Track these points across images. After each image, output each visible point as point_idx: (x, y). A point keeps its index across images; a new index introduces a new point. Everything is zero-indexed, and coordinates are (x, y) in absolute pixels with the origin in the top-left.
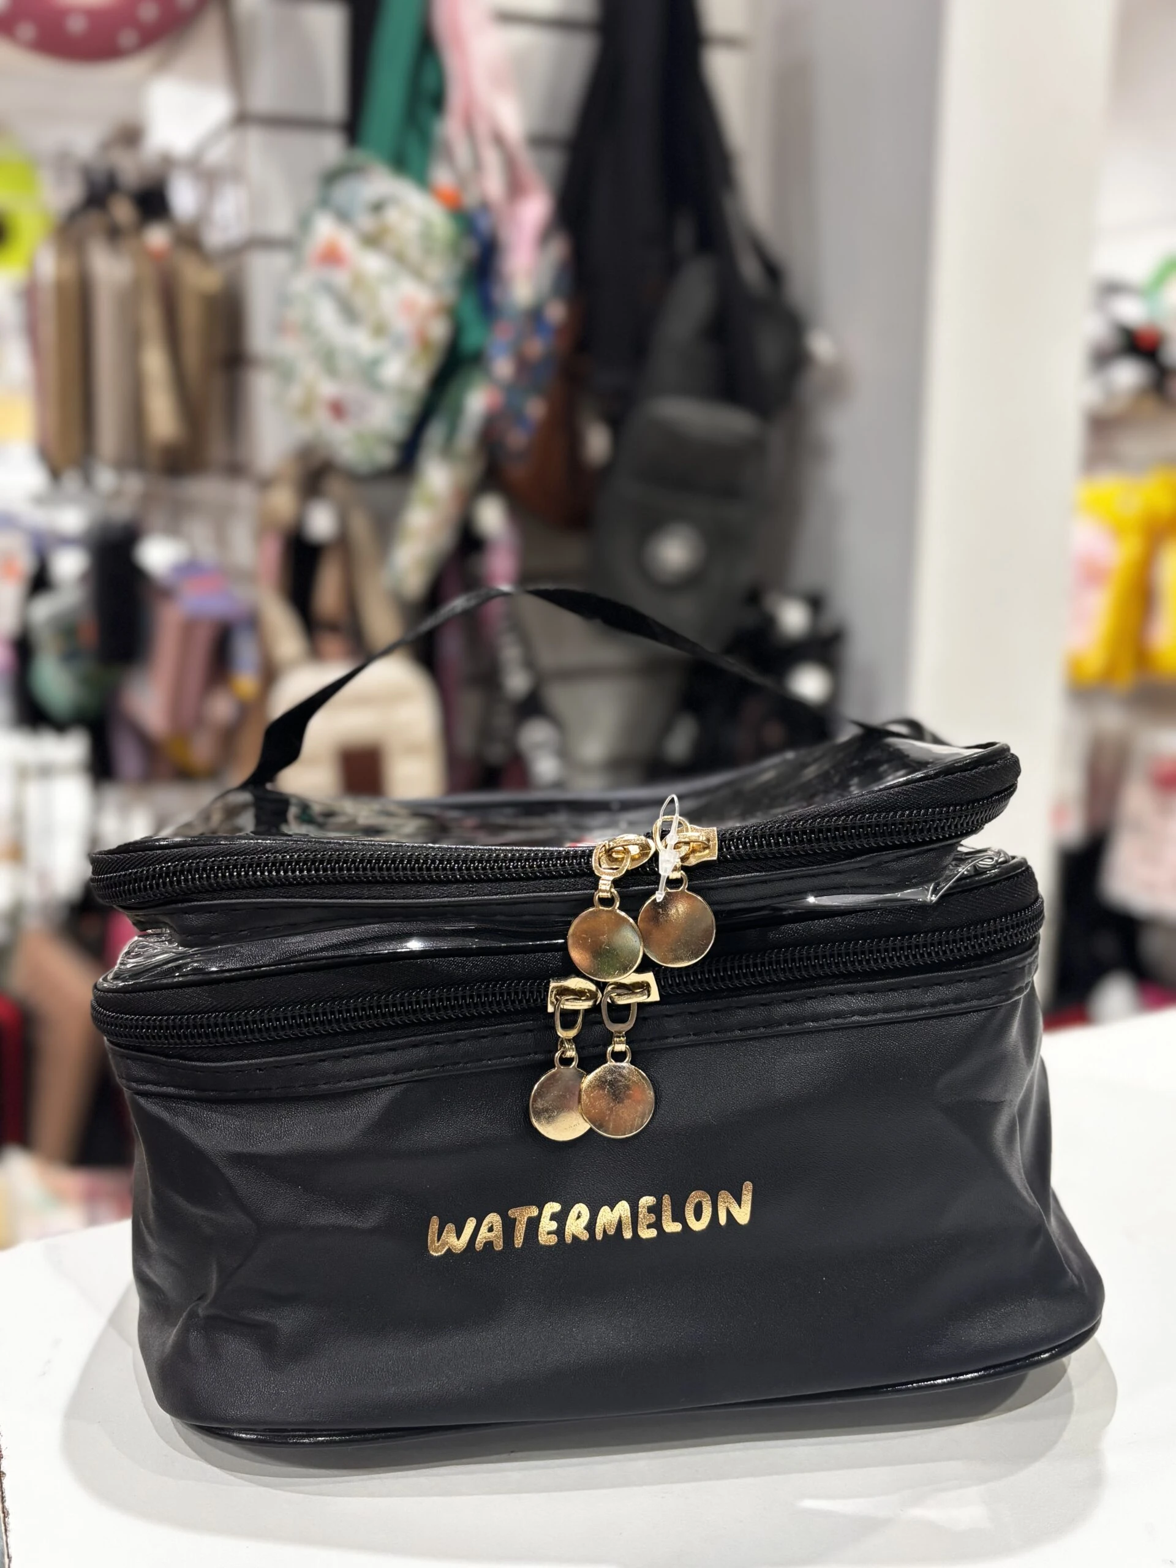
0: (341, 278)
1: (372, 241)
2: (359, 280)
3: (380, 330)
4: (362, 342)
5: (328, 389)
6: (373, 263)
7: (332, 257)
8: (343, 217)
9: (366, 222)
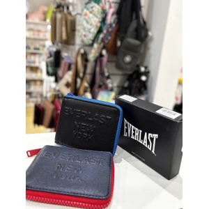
0: (87, 17)
1: (91, 12)
2: (89, 18)
3: (91, 25)
4: (89, 26)
5: (84, 33)
6: (91, 15)
7: (86, 15)
8: (88, 9)
9: (90, 10)
